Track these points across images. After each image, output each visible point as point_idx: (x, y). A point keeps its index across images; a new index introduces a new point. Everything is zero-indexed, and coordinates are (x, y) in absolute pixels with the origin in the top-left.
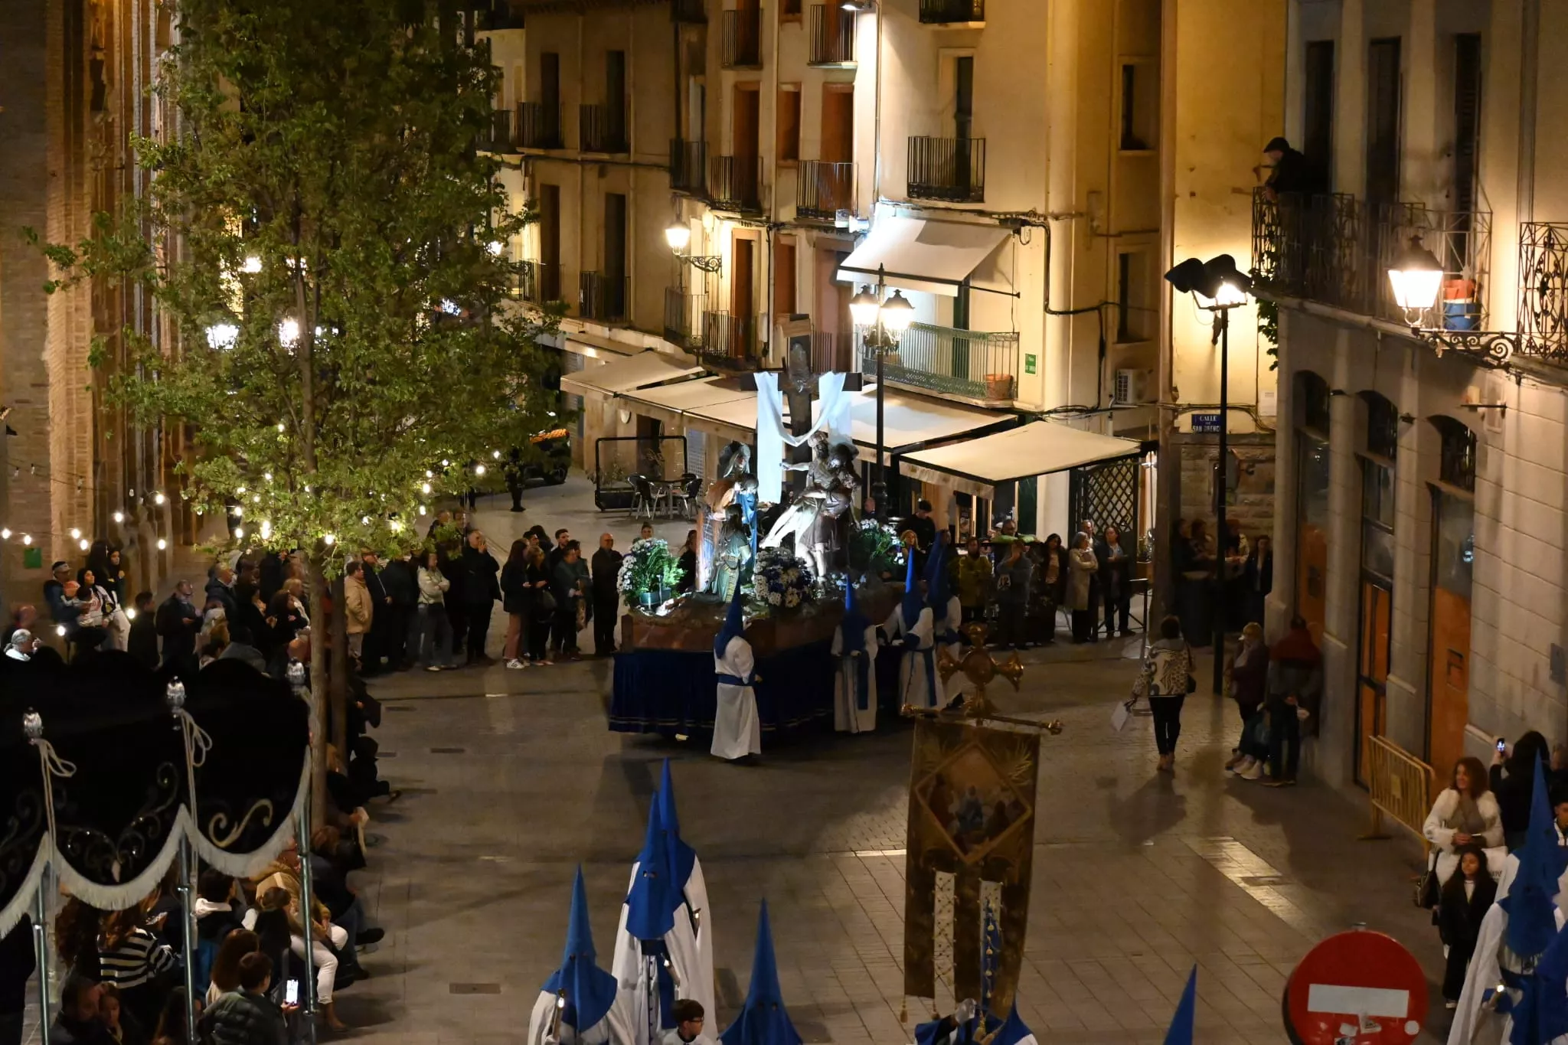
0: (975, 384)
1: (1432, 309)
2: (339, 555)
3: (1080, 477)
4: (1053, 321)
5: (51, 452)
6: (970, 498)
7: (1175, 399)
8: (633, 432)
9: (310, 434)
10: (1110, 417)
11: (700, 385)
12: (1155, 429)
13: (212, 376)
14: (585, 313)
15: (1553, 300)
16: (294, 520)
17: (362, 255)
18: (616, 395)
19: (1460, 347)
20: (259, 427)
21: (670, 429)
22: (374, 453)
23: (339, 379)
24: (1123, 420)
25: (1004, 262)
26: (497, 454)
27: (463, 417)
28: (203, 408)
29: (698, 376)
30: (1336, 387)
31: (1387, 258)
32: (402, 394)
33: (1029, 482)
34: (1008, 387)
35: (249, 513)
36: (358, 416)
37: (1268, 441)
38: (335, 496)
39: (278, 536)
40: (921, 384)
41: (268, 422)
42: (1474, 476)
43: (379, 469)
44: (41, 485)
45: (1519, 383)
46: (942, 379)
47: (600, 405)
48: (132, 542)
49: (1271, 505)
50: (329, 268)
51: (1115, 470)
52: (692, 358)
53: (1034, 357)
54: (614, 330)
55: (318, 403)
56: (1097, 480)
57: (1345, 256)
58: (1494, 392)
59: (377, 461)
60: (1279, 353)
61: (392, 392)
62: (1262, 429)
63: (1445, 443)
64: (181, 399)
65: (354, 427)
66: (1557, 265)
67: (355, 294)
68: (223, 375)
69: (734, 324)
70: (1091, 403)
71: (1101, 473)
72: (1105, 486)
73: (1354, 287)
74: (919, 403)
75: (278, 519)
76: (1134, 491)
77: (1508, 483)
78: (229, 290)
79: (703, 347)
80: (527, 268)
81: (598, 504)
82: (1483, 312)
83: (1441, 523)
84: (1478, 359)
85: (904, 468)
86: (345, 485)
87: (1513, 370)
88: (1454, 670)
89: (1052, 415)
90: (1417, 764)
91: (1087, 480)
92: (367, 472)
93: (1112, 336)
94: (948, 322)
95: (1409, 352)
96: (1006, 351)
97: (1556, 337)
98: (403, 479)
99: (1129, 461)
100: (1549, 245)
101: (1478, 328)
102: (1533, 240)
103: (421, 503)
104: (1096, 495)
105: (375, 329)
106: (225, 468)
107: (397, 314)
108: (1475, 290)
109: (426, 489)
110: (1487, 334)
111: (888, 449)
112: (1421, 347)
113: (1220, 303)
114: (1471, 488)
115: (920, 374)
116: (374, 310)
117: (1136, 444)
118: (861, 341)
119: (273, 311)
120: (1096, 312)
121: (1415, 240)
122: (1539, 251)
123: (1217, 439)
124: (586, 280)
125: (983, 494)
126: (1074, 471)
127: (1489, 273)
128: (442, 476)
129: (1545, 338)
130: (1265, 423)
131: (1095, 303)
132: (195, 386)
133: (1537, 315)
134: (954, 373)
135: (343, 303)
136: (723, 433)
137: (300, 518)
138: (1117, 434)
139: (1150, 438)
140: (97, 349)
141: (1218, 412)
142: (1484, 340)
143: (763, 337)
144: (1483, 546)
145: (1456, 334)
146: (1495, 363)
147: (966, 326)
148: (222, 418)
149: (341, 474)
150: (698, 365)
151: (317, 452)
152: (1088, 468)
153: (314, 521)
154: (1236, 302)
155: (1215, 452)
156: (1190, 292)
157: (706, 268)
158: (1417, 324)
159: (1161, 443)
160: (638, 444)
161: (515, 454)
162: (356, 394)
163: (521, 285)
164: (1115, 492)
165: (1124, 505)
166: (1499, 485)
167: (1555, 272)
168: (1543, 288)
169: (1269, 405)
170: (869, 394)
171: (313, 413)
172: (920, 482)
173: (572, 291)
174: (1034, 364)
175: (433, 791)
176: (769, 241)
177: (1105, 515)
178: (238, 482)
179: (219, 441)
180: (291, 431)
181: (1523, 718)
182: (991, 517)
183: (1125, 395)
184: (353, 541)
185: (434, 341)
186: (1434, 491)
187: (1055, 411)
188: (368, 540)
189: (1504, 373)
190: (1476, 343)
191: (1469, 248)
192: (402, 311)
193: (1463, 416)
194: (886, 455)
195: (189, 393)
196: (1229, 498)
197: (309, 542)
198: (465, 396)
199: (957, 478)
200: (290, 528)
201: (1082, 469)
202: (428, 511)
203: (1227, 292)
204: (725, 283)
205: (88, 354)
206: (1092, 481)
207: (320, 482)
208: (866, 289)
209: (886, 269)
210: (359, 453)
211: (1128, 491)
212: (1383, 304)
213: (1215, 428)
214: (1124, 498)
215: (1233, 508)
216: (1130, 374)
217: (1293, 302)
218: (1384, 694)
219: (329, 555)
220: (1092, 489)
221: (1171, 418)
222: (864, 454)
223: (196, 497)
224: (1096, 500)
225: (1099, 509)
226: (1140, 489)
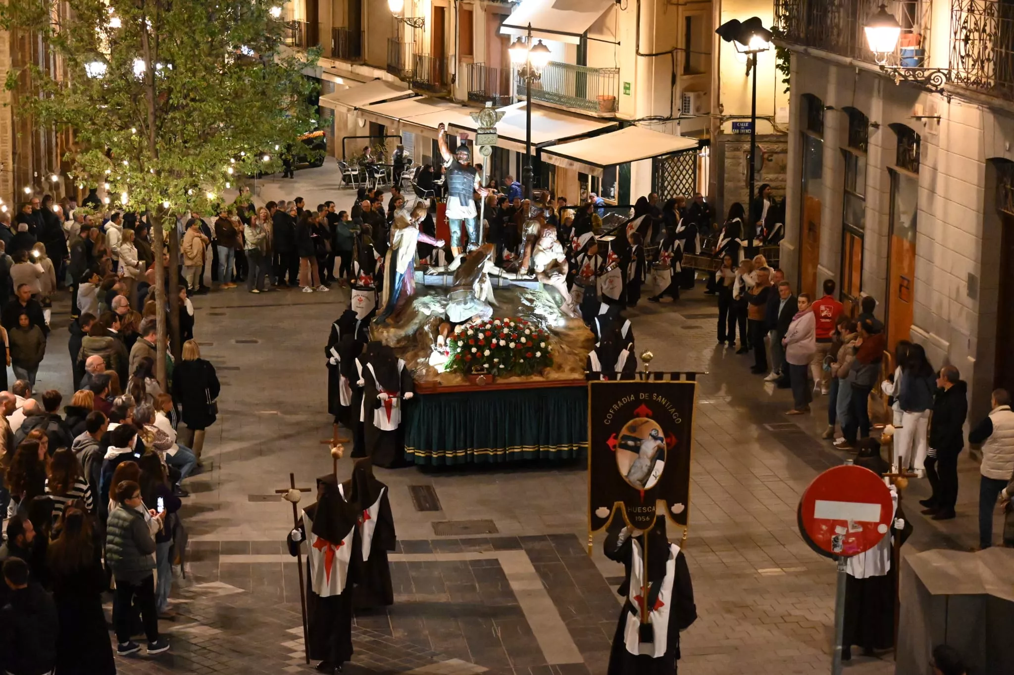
0: (590, 102)
1: (893, 53)
2: (173, 215)
3: (658, 163)
4: (642, 61)
6: (587, 176)
7: (721, 112)
8: (368, 134)
9: (153, 135)
10: (679, 124)
11: (410, 102)
12: (708, 132)
13: (88, 96)
14: (335, 55)
15: (973, 47)
16: (143, 191)
17: (186, 16)
18: (356, 109)
19: (911, 78)
20: (119, 130)
21: (391, 131)
22: (195, 147)
23: (171, 98)
24: (686, 126)
25: (610, 21)
26: (277, 148)
27: (254, 123)
28: (82, 118)
29: (409, 96)
30: (828, 104)
31: (863, 20)
32: (214, 108)
33: (625, 167)
34: (612, 104)
35: (113, 187)
36: (185, 123)
37: (782, 140)
38: (170, 175)
39: (132, 202)
40: (555, 102)
41: (125, 127)
42: (919, 163)
43: (199, 158)
45: (949, 102)
46: (569, 98)
47: (345, 116)
49: (784, 180)
50: (164, 24)
51: (682, 159)
52: (405, 84)
53: (629, 84)
54: (354, 66)
55: (158, 114)
56: (670, 165)
57: (835, 18)
58: (932, 109)
59: (197, 152)
60: (791, 81)
61: (207, 106)
62: (778, 131)
63: (900, 142)
64: (67, 112)
65: (182, 130)
66: (976, 24)
67: (182, 42)
68: (95, 97)
69: (433, 62)
70: (666, 114)
71: (673, 161)
72: (675, 168)
73: (841, 39)
74: (554, 114)
75: (132, 191)
76: (694, 172)
77: (941, 168)
78: (99, 38)
79: (413, 77)
80: (297, 25)
82: (926, 55)
83: (896, 195)
84: (922, 86)
85: (544, 157)
86: (176, 169)
87: (945, 94)
88: (903, 289)
89: (641, 122)
91: (663, 165)
92: (191, 160)
93: (680, 70)
94: (573, 61)
95: (876, 81)
96: (611, 80)
97: (975, 71)
98: (215, 164)
99: (691, 152)
100: (971, 11)
101: (922, 66)
102: (961, 8)
103: (227, 180)
104: (670, 175)
105: (195, 65)
106: (97, 157)
107: (210, 55)
108: (921, 40)
109: (230, 171)
110: (929, 69)
111: (534, 145)
112: (886, 79)
113: (752, 49)
114: (916, 171)
115: (555, 95)
116: (194, 52)
117: (697, 141)
118: (516, 73)
119: (128, 53)
120: (670, 54)
121: (883, 7)
122: (964, 15)
123: (749, 138)
124: (335, 32)
125: (595, 174)
126: (655, 158)
127: (930, 29)
128: (241, 162)
129: (968, 73)
130: (781, 127)
131: (669, 49)
132: (76, 102)
133: (962, 57)
134: (577, 95)
135: (174, 49)
136: (426, 134)
137: (147, 190)
138: (683, 135)
139: (705, 137)
140: (11, 79)
141: (750, 120)
142: (927, 74)
143: (452, 70)
144: (924, 209)
145: (908, 70)
146: (934, 89)
147: (585, 64)
148: (94, 124)
149: (174, 161)
150: (409, 89)
151: (158, 147)
152: (664, 157)
153: (156, 192)
154: (762, 48)
155: (747, 146)
156: (732, 42)
157: (414, 26)
158: (883, 63)
159: (712, 140)
160: (371, 141)
161: (289, 148)
162: (183, 108)
163: (294, 36)
164: (681, 173)
166: (935, 169)
167: (975, 28)
168: (967, 40)
169: (784, 115)
170: (521, 108)
171: (155, 121)
172: (554, 166)
173: (327, 40)
174: (629, 89)
175: (237, 368)
176: (456, 8)
177: (675, 187)
178: (105, 167)
179: (93, 139)
180: (140, 133)
181: (949, 321)
182: (601, 189)
183: (689, 109)
184: (181, 205)
185: (235, 73)
186: (891, 171)
187: (643, 120)
188: (191, 205)
189: (939, 95)
190: (921, 76)
191: (917, 13)
192: (214, 52)
193: (913, 124)
194: (533, 148)
195: (72, 107)
196: (757, 176)
197: (153, 206)
198: (255, 109)
199: (579, 164)
200: (140, 198)
201: (660, 157)
202: (231, 185)
203: (756, 41)
204: (427, 35)
205: (5, 81)
206: (667, 165)
207: (160, 166)
208: (519, 39)
209: (533, 26)
210: (186, 147)
211: (690, 172)
212: (860, 49)
213: (747, 131)
214: (687, 176)
216: (691, 95)
217: (801, 48)
219: (166, 214)
220: (667, 171)
221: (719, 124)
222: (518, 147)
223: (78, 177)
224: (669, 178)
225: (671, 183)
226: (698, 171)
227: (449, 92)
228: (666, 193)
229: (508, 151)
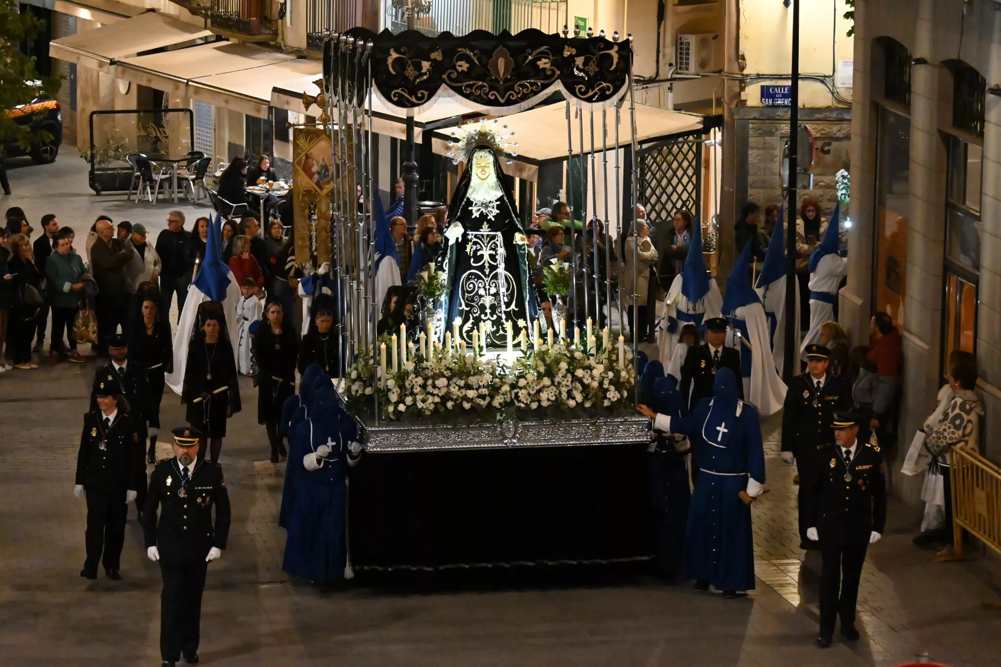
3: (635, 156)
6: (512, 179)
7: (742, 68)
8: (134, 106)
10: (670, 89)
11: (208, 52)
12: (719, 103)
18: (113, 62)
21: (175, 100)
24: (683, 92)
29: (206, 41)
30: (917, 56)
33: (578, 161)
37: (844, 116)
47: (96, 75)
51: (675, 149)
52: (199, 20)
53: (584, 20)
56: (655, 159)
60: (856, 15)
62: (839, 101)
70: (649, 72)
71: (660, 153)
72: (665, 166)
76: (697, 172)
79: (212, 8)
81: (92, 186)
85: (437, 146)
91: (643, 159)
96: (553, 13)
99: (691, 138)
104: (655, 177)
111: (419, 124)
117: (699, 119)
123: (788, 114)
125: (525, 176)
126: (628, 149)
130: (842, 95)
136: (234, 106)
138: (678, 108)
139: (714, 111)
141: (790, 83)
150: (206, 28)
152: (645, 146)
155: (786, 128)
159: (726, 117)
160: (139, 118)
164: (675, 174)
165: (685, 189)
169: (846, 74)
174: (584, 28)
177: (664, 198)
182: (536, 201)
183: (687, 64)
194: (417, 131)
196: (801, 180)
201: (638, 147)
206: (649, 160)
211: (690, 172)
213: (785, 101)
214: (685, 180)
216: (692, 40)
220: (650, 170)
221: (738, 90)
222: (394, 131)
224: (654, 183)
225: (657, 192)
226: (703, 170)
227: (276, 33)
229: (377, 135)
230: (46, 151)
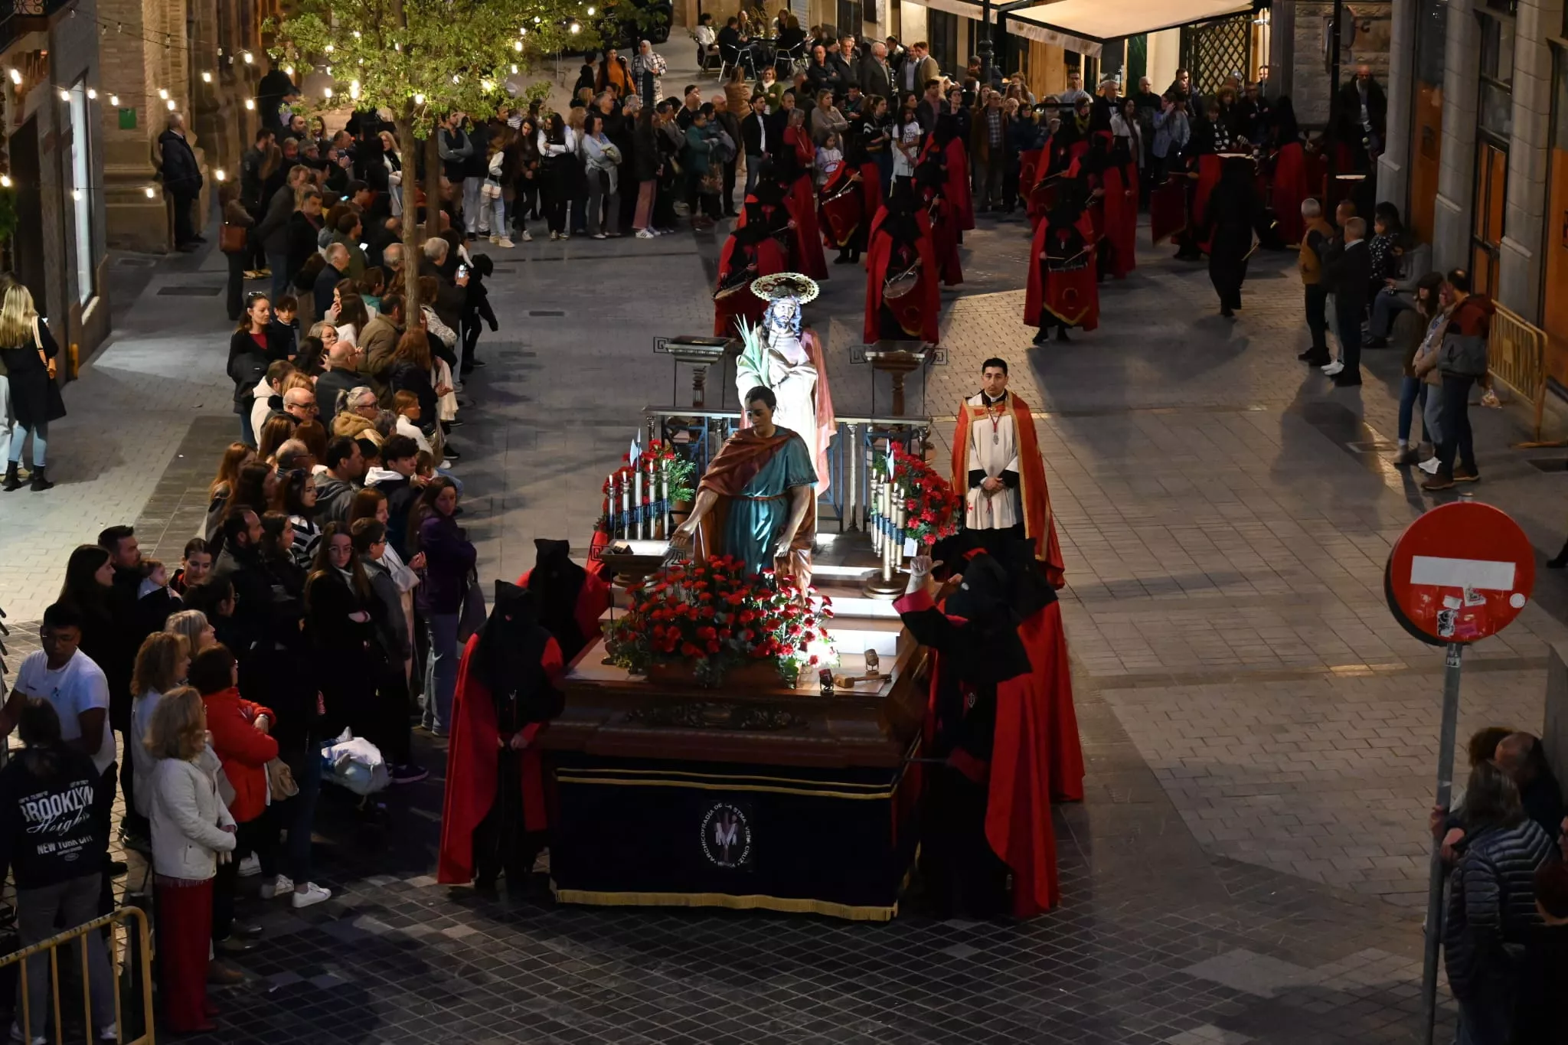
2: (429, 114)
3: (1191, 35)
5: (144, 9)
6: (1078, 56)
16: (383, 78)
26: (591, 11)
33: (1138, 40)
35: (339, 73)
38: (423, 54)
39: (367, 95)
43: (469, 27)
44: (134, 44)
48: (229, 102)
49: (1386, 62)
51: (1227, 28)
56: (1208, 37)
59: (467, 18)
71: (1213, 31)
72: (1217, 44)
75: (367, 78)
76: (1247, 49)
81: (700, 63)
83: (1561, 81)
85: (1011, 26)
86: (435, 43)
90: (1530, 328)
91: (1198, 38)
92: (456, 29)
98: (494, 36)
99: (1241, 18)
103: (513, 61)
104: (1208, 53)
106: (312, 26)
111: (994, 6)
125: (1090, 52)
126: (1184, 27)
128: (535, 33)
137: (389, 76)
149: (430, 32)
151: (406, 9)
152: (1199, 25)
153: (403, 80)
155: (1329, 9)
160: (742, 2)
164: (1226, 50)
172: (1027, 40)
175: (532, 354)
177: (1216, 73)
178: (325, 41)
182: (1099, 75)
184: (442, 100)
186: (1554, 47)
188: (458, 99)
194: (993, 12)
196: (1343, 56)
197: (398, 101)
199: (1066, 36)
200: (378, 88)
201: (1193, 26)
202: (520, 69)
206: (1203, 39)
207: (409, 40)
211: (1240, 49)
214: (1235, 56)
215: (1347, 66)
218: (1498, 256)
219: (419, 114)
220: (1203, 48)
222: (971, 11)
223: (284, 56)
224: (1207, 59)
225: (1210, 68)
226: (1252, 47)
228: (1202, 82)
229: (955, 17)
230: (659, 32)
